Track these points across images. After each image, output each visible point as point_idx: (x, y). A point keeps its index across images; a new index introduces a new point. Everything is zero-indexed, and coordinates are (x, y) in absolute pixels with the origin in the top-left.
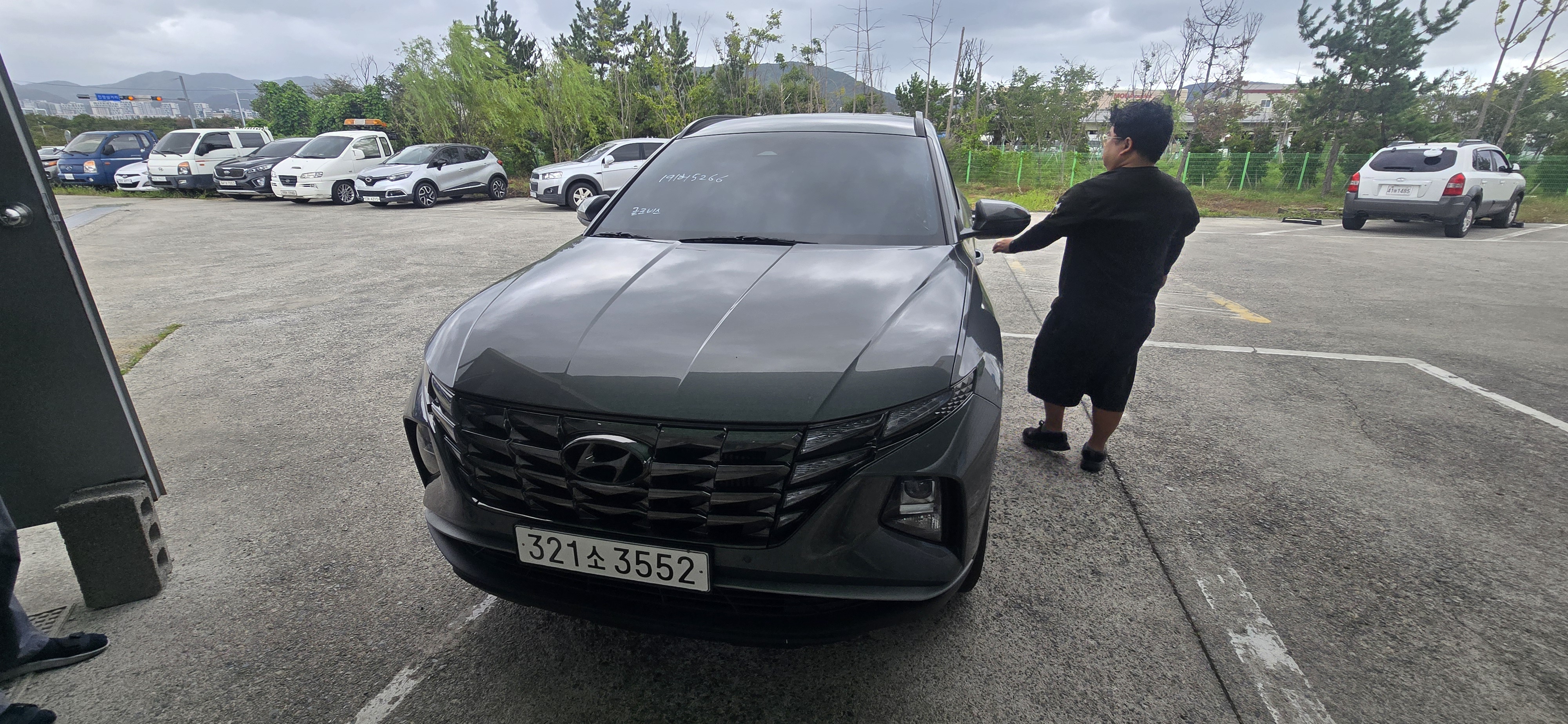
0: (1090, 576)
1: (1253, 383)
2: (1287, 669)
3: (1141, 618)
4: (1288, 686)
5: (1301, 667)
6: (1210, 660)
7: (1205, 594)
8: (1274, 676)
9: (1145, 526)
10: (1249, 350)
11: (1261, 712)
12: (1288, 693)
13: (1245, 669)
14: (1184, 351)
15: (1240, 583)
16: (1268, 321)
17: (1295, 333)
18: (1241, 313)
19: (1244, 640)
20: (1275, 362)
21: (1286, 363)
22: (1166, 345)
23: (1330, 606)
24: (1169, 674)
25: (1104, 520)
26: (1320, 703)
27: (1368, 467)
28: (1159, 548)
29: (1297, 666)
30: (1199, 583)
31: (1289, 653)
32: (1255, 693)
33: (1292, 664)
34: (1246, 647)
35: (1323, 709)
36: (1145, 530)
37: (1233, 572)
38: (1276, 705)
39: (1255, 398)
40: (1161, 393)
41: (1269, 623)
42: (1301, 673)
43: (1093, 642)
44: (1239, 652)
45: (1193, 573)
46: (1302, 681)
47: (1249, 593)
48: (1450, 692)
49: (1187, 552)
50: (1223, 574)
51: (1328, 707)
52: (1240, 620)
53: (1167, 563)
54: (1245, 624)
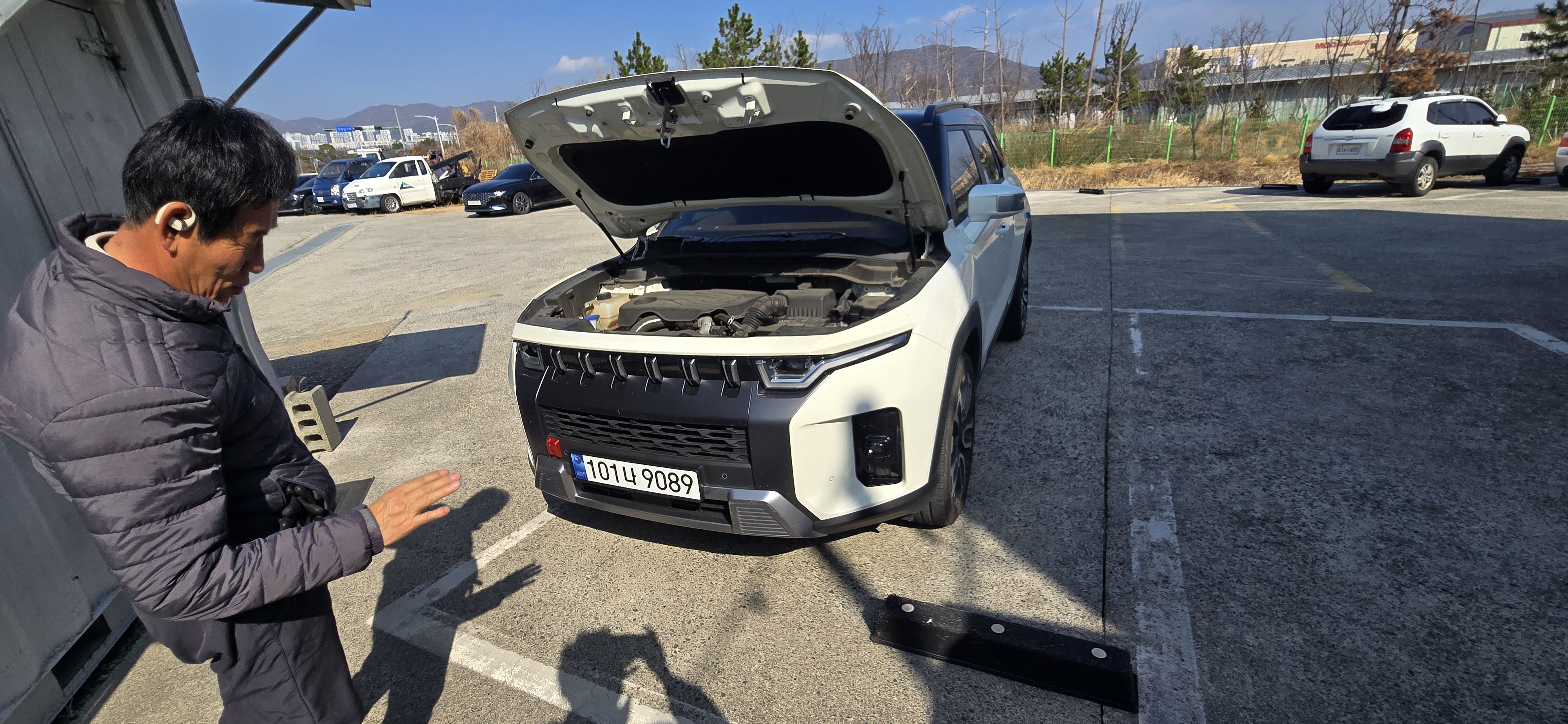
0: (1038, 481)
1: (1301, 347)
2: (1167, 542)
3: (1065, 507)
4: (1160, 551)
5: (1180, 541)
6: (1106, 535)
7: (1131, 497)
8: (1153, 546)
9: (1109, 452)
10: (1324, 318)
11: (1126, 563)
12: (1155, 554)
13: (1131, 541)
14: (1248, 320)
15: (1167, 491)
16: (1369, 290)
17: (1395, 301)
18: (1345, 284)
19: (1143, 524)
20: (1341, 329)
21: (1357, 329)
22: (1233, 315)
23: (1238, 508)
24: (1066, 539)
25: (1075, 447)
26: (1179, 560)
27: (1369, 416)
28: (1110, 466)
29: (1177, 541)
30: (1131, 490)
31: (1177, 534)
32: (1129, 555)
33: (1174, 540)
34: (1142, 527)
35: (1179, 564)
36: (1106, 454)
37: (1167, 484)
38: (1141, 559)
39: (1296, 361)
40: (1196, 356)
41: (1173, 515)
42: (1177, 545)
43: (1017, 519)
44: (1132, 530)
45: (1130, 483)
46: (1174, 549)
47: (1171, 498)
48: (1301, 563)
49: (1134, 468)
50: (1155, 484)
51: (1184, 565)
52: (1149, 512)
53: (1110, 475)
54: (1151, 515)
